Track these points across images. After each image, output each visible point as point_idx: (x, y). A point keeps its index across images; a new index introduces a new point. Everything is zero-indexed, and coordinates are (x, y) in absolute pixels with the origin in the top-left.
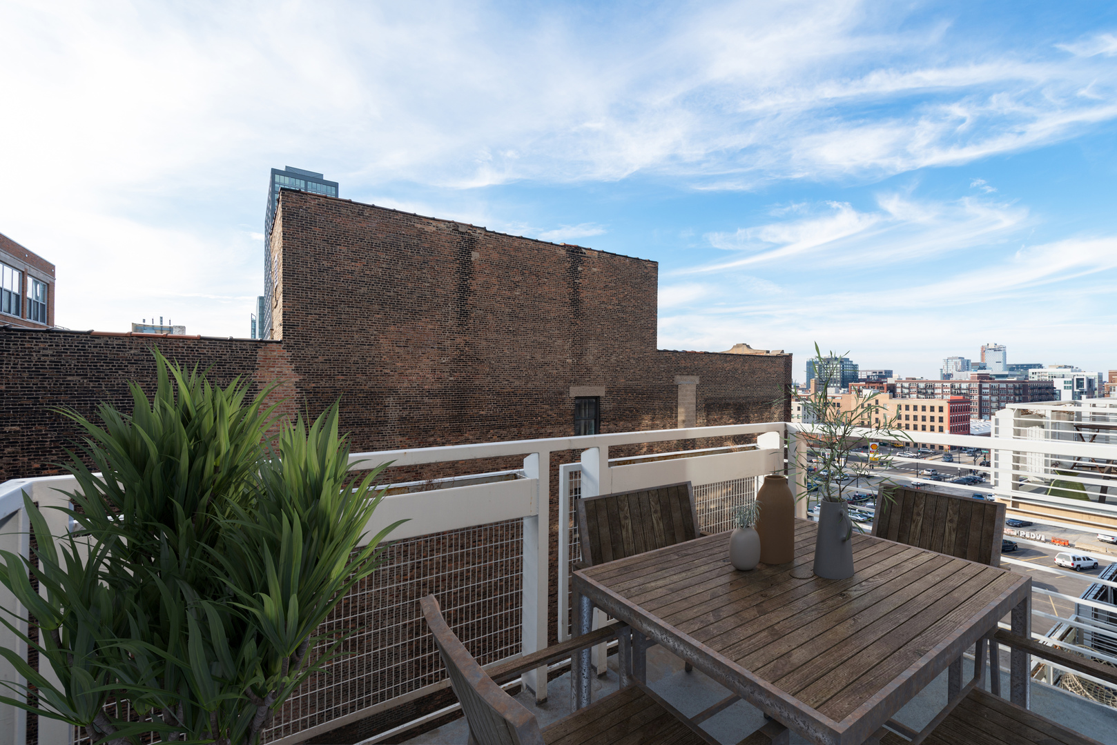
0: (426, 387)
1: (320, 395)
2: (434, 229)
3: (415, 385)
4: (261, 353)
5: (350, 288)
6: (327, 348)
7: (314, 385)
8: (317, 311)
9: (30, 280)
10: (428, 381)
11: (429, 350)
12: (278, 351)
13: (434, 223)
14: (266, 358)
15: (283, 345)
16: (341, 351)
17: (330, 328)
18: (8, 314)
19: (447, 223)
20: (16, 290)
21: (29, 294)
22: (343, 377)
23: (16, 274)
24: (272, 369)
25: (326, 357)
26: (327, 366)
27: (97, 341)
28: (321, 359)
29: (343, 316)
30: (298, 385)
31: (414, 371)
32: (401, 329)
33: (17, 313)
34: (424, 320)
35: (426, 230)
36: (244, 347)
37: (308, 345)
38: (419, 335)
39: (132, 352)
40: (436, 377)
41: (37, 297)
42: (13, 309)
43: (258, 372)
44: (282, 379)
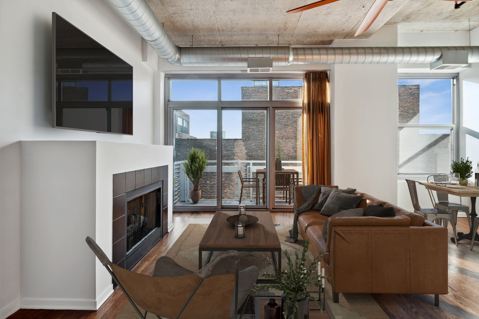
0: (290, 155)
1: (253, 157)
2: (293, 91)
3: (286, 154)
4: (236, 143)
5: (262, 118)
6: (255, 140)
7: (251, 154)
8: (252, 128)
9: (184, 121)
10: (291, 152)
11: (291, 140)
12: (241, 142)
13: (293, 88)
14: (237, 145)
15: (242, 140)
16: (260, 141)
17: (256, 133)
18: (180, 132)
19: (298, 87)
20: (181, 125)
21: (184, 126)
22: (260, 151)
23: (181, 119)
24: (239, 148)
25: (255, 144)
26: (255, 147)
27: (198, 141)
28: (253, 145)
29: (260, 129)
30: (246, 154)
31: (285, 148)
32: (280, 132)
33: (182, 132)
34: (289, 128)
35: (290, 92)
36: (231, 141)
37: (250, 140)
38: (287, 134)
39: (205, 144)
40: (294, 150)
41: (186, 126)
42: (181, 131)
43: (235, 149)
44: (242, 152)
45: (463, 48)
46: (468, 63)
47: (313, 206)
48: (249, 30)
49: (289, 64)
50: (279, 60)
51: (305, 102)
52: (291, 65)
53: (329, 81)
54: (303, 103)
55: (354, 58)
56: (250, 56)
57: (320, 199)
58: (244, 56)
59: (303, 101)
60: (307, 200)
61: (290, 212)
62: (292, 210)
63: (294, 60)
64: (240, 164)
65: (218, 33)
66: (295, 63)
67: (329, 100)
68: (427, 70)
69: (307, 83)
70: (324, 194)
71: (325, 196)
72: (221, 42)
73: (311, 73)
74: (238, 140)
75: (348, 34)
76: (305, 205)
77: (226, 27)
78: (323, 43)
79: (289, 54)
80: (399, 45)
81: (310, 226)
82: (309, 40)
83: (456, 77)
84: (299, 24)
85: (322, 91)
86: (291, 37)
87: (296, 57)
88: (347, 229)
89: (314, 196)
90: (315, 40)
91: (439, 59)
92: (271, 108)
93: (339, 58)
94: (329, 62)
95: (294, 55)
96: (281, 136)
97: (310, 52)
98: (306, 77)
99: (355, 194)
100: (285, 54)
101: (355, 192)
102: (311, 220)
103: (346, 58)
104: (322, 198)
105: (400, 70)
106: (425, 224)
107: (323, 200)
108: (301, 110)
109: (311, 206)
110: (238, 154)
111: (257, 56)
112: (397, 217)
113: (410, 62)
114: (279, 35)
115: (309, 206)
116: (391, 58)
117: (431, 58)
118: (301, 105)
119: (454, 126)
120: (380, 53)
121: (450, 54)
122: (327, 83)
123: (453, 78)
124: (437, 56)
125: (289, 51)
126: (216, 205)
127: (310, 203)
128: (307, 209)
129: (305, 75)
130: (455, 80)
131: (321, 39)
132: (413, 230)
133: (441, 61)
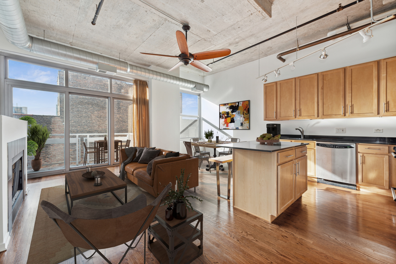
3: (103, 129)
12: (59, 119)
14: (54, 121)
15: (60, 117)
16: (79, 119)
17: (75, 112)
22: (80, 127)
24: (57, 124)
29: (80, 109)
31: (103, 125)
36: (47, 118)
38: (105, 114)
43: (51, 125)
44: (60, 127)
45: (202, 84)
46: (204, 91)
47: (133, 160)
48: (99, 44)
49: (127, 73)
50: (120, 69)
51: (134, 97)
52: (128, 74)
53: (148, 87)
54: (133, 98)
55: (162, 79)
56: (100, 61)
57: (137, 154)
58: (95, 60)
59: (133, 96)
60: (129, 157)
61: (117, 166)
62: (118, 165)
63: (130, 72)
64: (77, 136)
65: (72, 37)
66: (131, 74)
67: (148, 98)
68: (190, 91)
69: (136, 86)
70: (139, 152)
71: (140, 153)
72: (72, 43)
73: (138, 80)
74: (55, 117)
75: (159, 65)
76: (129, 159)
77: (82, 36)
78: (145, 65)
79: (127, 67)
80: (180, 77)
81: (135, 170)
82: (137, 61)
83: (199, 95)
84: (135, 52)
85: (144, 93)
86: (127, 57)
87: (132, 70)
88: (163, 164)
89: (133, 153)
90: (141, 62)
91: (195, 87)
92: (111, 98)
93: (155, 77)
94: (150, 77)
95: (130, 68)
96: (100, 115)
97: (140, 69)
98: (135, 82)
99: (156, 149)
100: (125, 67)
101: (156, 148)
102: (135, 167)
103: (159, 78)
104: (138, 154)
105: (181, 88)
106: (190, 158)
107: (139, 155)
108: (132, 102)
109: (131, 160)
110: (56, 130)
111: (106, 63)
112: (180, 156)
113: (187, 87)
114: (120, 53)
115: (130, 160)
116: (178, 83)
117: (192, 86)
118: (132, 98)
119: (199, 116)
120: (173, 79)
121: (198, 86)
122: (147, 88)
123: (198, 96)
124: (194, 86)
125: (128, 65)
126: (64, 168)
127: (131, 158)
128: (130, 162)
129: (134, 81)
130: (199, 97)
131: (144, 63)
132: (188, 160)
133: (195, 88)
